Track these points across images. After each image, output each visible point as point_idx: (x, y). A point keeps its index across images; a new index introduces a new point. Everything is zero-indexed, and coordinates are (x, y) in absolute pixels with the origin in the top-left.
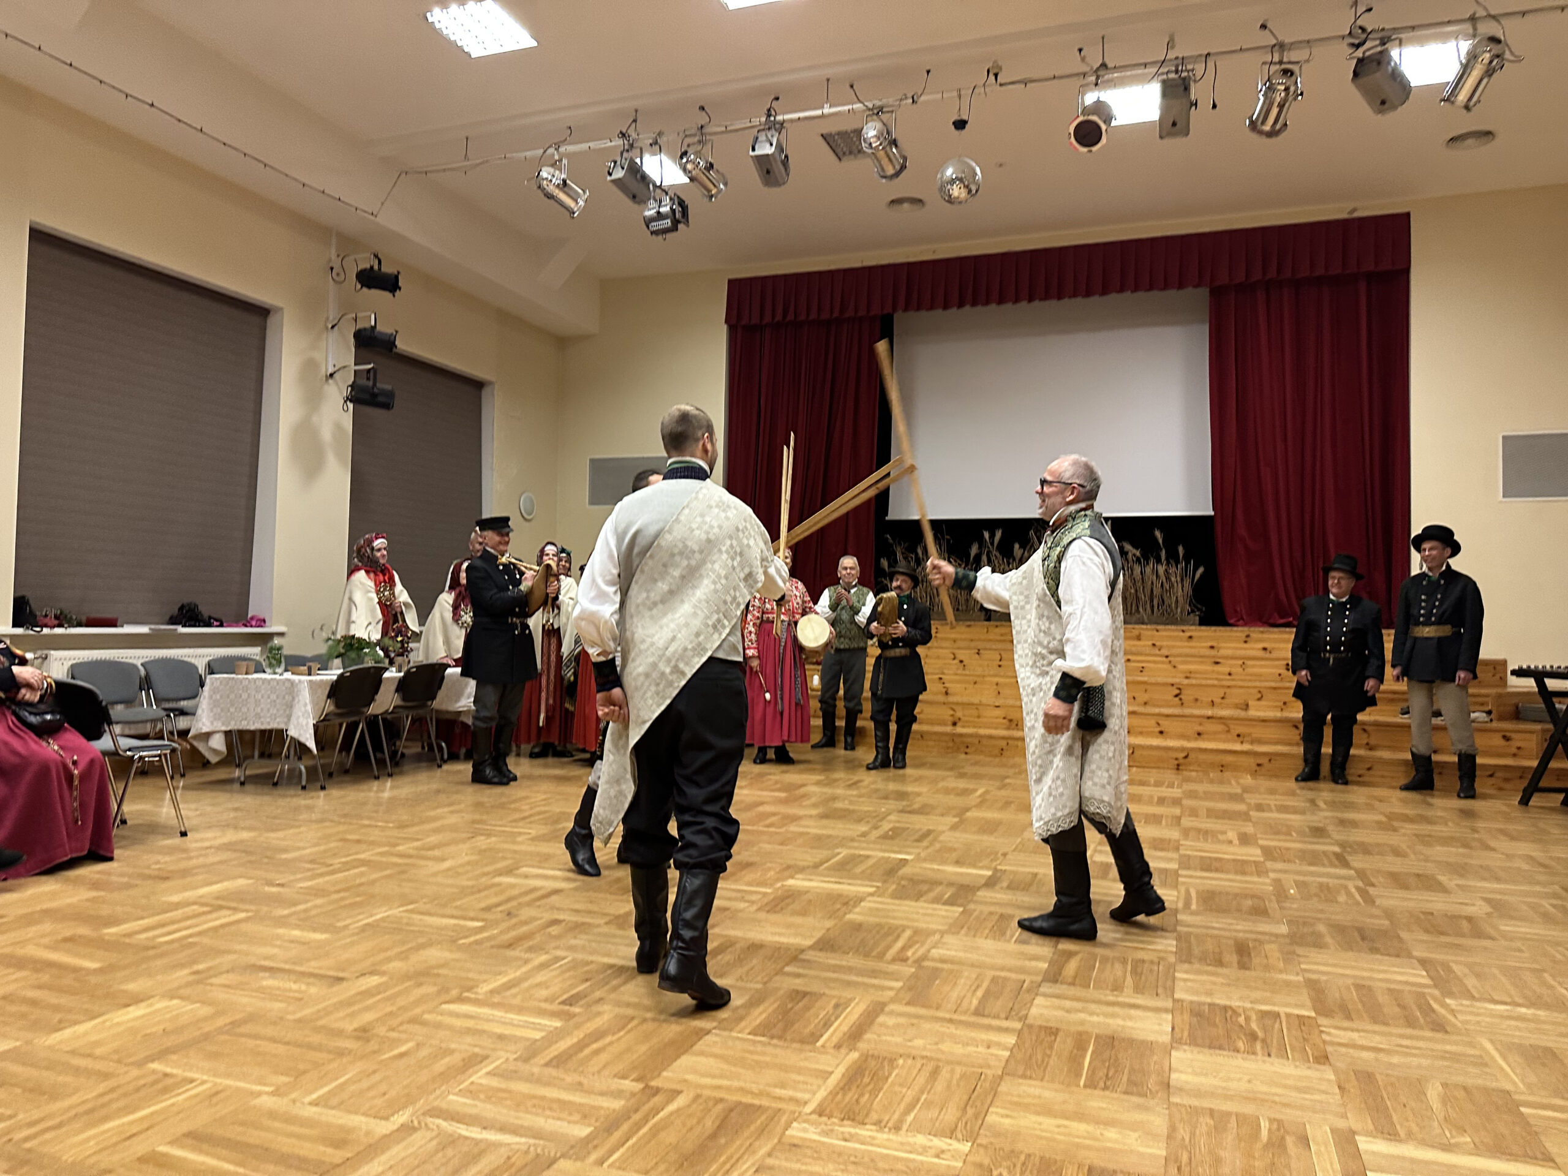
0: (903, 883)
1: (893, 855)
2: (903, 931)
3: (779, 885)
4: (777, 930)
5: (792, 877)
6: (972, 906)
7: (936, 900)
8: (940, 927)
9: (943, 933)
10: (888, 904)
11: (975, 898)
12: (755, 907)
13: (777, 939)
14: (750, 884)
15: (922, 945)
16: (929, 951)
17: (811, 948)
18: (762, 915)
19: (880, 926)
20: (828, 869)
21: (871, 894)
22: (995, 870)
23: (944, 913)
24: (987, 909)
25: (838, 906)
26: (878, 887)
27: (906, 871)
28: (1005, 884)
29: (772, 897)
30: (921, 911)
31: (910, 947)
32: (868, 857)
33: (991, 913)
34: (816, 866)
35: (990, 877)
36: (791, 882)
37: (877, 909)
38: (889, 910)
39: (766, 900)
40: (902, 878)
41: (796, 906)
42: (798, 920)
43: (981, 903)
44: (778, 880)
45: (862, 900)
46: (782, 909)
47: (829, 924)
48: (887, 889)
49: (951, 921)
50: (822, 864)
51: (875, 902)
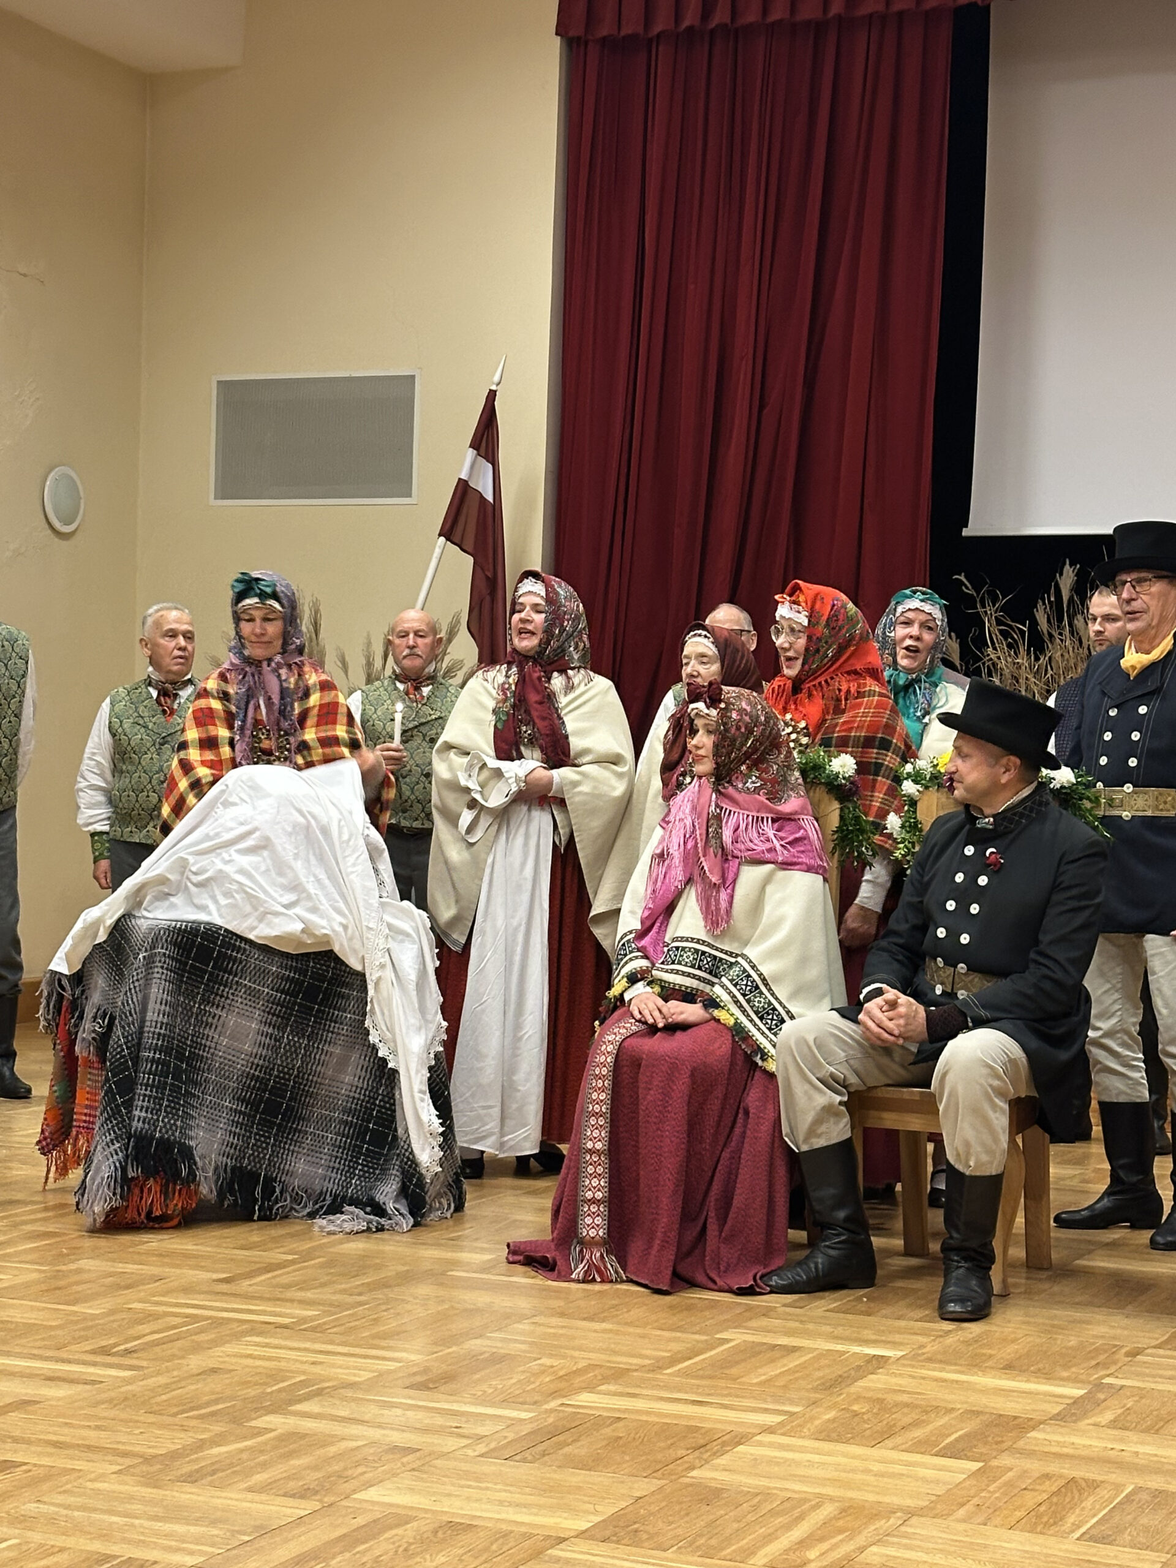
0: (855, 1408)
1: (856, 1349)
2: (818, 1506)
3: (553, 1404)
4: (517, 1497)
5: (590, 1388)
6: (1006, 1460)
7: (922, 1446)
8: (909, 1502)
9: (911, 1513)
10: (802, 1450)
11: (1021, 1444)
12: (482, 1448)
13: (511, 1515)
14: (484, 1401)
15: (850, 1538)
16: (862, 1549)
17: (582, 1534)
18: (490, 1467)
19: (766, 1495)
20: (686, 1374)
21: (770, 1430)
22: (1099, 1386)
23: (930, 1473)
24: (1035, 1467)
25: (681, 1452)
26: (792, 1414)
27: (876, 1382)
28: (1109, 1416)
29: (526, 1429)
30: (876, 1467)
31: (822, 1539)
32: (795, 1349)
33: (1047, 1476)
34: (659, 1366)
35: (1077, 1401)
36: (585, 1399)
37: (771, 1461)
38: (798, 1463)
39: (511, 1436)
40: (858, 1398)
41: (579, 1450)
42: (576, 1477)
43: (1030, 1454)
44: (554, 1394)
45: (740, 1439)
46: (544, 1454)
47: (643, 1487)
48: (812, 1419)
49: (940, 1490)
50: (673, 1361)
51: (771, 1445)
